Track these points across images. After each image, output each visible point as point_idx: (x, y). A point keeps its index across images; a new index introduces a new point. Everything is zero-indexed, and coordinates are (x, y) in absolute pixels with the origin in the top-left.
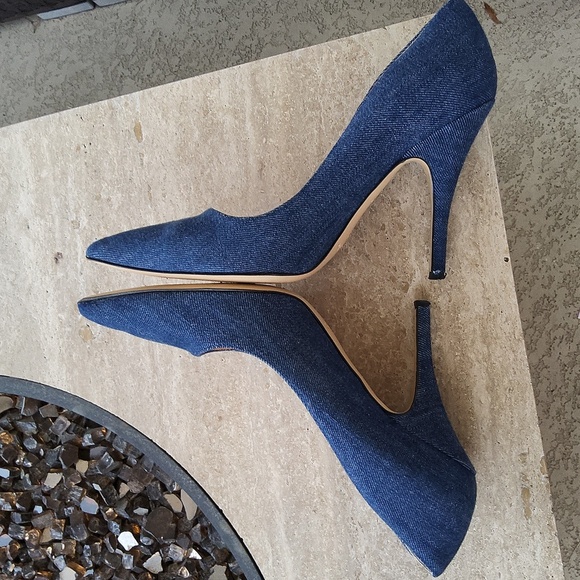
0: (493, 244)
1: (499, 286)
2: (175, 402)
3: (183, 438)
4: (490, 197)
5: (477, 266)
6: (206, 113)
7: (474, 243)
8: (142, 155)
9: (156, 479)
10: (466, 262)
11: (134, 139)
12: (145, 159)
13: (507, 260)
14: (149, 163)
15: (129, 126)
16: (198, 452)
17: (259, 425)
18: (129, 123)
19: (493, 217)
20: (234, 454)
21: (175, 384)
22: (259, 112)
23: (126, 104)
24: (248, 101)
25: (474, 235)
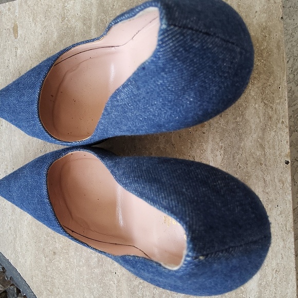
0: (277, 148)
1: (278, 184)
2: (25, 236)
3: (28, 263)
4: (279, 107)
5: (261, 164)
6: (63, 19)
7: (261, 145)
8: (16, 48)
9: (13, 285)
10: (252, 161)
11: (13, 36)
12: (19, 51)
13: (287, 163)
14: (21, 55)
15: (9, 26)
16: (38, 275)
17: (81, 263)
18: (10, 24)
19: (279, 125)
20: (62, 281)
21: (26, 223)
22: (102, 20)
23: (9, 9)
24: (95, 11)
25: (262, 138)
